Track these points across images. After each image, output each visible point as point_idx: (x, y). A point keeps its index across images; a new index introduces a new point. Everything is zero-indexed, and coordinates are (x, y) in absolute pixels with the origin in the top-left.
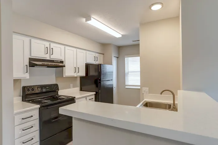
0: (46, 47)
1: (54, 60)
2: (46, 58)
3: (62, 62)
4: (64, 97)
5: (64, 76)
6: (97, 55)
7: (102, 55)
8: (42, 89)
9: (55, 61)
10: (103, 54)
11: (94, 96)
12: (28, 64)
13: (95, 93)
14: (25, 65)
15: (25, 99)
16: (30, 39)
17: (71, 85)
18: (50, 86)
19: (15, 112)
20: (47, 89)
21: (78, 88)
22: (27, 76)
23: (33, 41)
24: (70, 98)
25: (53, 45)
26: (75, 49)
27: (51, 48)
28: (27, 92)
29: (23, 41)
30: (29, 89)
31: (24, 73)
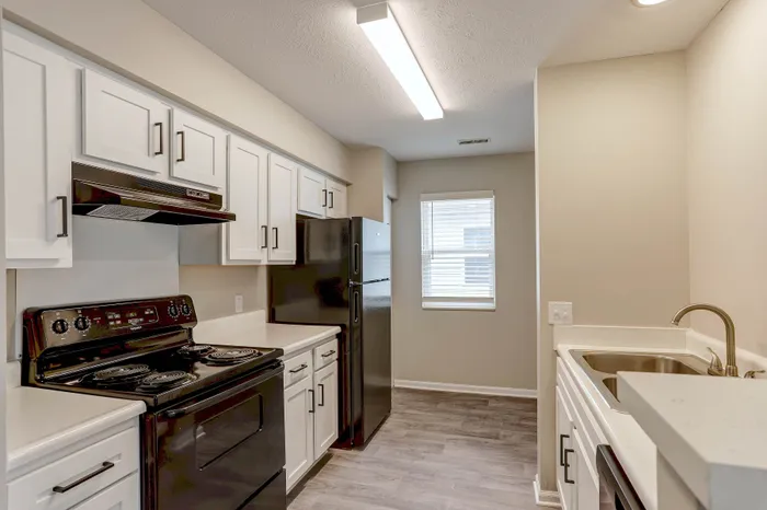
0: (152, 122)
1: (184, 189)
2: (153, 173)
3: (215, 200)
4: (236, 354)
5: (224, 262)
6: (331, 185)
7: (344, 188)
8: (124, 320)
9: (192, 191)
10: (348, 184)
11: (336, 341)
12: (67, 192)
13: (338, 329)
14: (52, 195)
15: (40, 371)
16: (81, 68)
17: (239, 301)
18: (161, 305)
19: (13, 456)
20: (147, 318)
21: (263, 313)
22: (62, 253)
23: (96, 80)
24: (265, 353)
25: (182, 119)
26: (262, 152)
27: (176, 130)
28: (53, 339)
29: (40, 67)
30: (62, 321)
31: (47, 239)
